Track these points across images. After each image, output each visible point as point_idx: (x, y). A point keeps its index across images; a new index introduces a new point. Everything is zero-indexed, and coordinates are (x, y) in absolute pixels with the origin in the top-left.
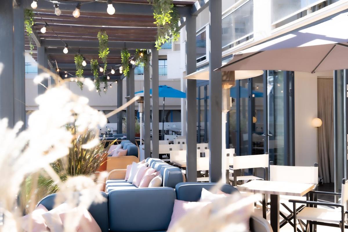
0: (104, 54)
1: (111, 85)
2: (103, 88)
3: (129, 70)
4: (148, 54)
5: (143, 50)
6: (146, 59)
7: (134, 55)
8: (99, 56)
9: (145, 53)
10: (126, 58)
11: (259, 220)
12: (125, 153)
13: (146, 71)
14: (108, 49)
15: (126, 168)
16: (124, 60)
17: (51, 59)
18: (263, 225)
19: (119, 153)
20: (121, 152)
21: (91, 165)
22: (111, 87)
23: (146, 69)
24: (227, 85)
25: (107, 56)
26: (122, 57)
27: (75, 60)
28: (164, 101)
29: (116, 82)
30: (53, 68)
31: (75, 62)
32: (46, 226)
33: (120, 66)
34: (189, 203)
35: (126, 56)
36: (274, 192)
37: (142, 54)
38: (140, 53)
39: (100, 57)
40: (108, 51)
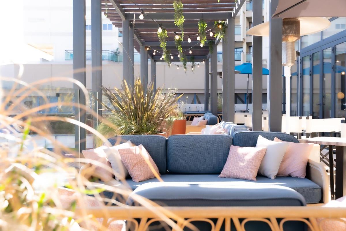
0: (180, 21)
1: (198, 65)
2: (191, 67)
3: (206, 40)
4: (226, 25)
5: (222, 22)
6: (225, 31)
7: (213, 27)
8: (175, 23)
9: (223, 25)
10: (204, 29)
11: (315, 166)
12: (206, 123)
13: (225, 42)
14: (183, 17)
15: (201, 132)
16: (201, 30)
17: (140, 37)
18: (318, 169)
19: (199, 122)
20: (201, 122)
21: (157, 115)
22: (198, 66)
23: (224, 41)
24: (291, 37)
25: (183, 23)
26: (199, 28)
27: (158, 34)
28: (248, 78)
29: (204, 62)
30: (142, 46)
31: (158, 35)
32: (107, 160)
33: (198, 36)
34: (244, 148)
35: (203, 26)
36: (337, 143)
37: (220, 27)
38: (219, 26)
39: (175, 25)
40: (183, 19)
